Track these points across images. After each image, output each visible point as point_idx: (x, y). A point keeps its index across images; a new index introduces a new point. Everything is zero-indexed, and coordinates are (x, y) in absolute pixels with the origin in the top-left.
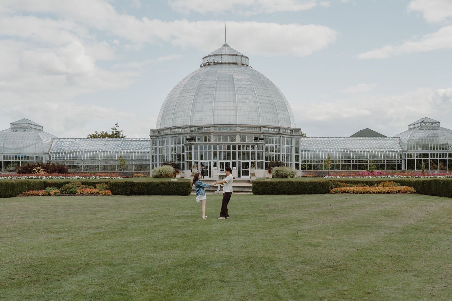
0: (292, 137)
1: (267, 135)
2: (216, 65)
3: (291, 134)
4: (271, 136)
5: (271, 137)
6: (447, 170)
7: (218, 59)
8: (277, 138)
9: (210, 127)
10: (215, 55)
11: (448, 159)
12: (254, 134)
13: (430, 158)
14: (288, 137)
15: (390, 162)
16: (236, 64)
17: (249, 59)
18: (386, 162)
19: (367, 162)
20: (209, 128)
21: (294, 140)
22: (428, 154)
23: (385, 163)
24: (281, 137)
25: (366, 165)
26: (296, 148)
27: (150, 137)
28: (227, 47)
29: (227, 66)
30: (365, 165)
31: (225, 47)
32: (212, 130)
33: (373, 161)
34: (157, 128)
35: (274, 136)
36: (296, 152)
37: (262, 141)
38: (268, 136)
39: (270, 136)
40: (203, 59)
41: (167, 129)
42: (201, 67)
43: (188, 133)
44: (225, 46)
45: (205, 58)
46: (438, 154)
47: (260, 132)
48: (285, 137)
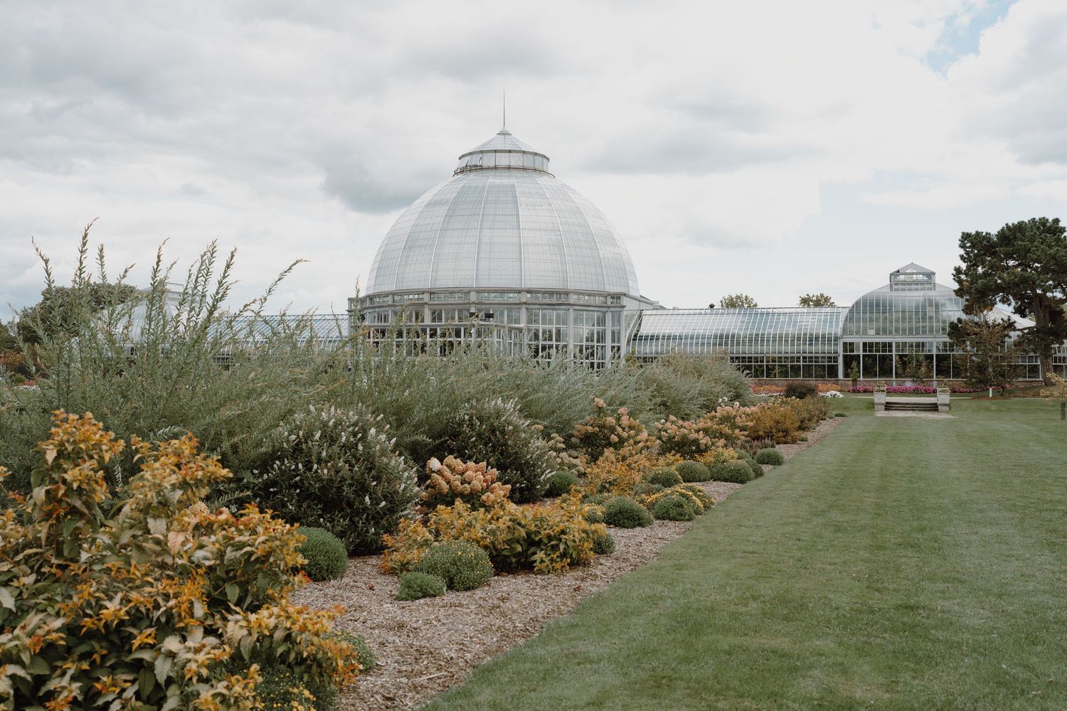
0: (605, 309)
1: (535, 307)
2: (484, 171)
3: (604, 305)
4: (545, 309)
5: (545, 311)
6: (935, 378)
7: (488, 161)
8: (561, 312)
9: (423, 293)
10: (482, 152)
11: (936, 355)
12: (507, 306)
13: (894, 353)
14: (594, 311)
15: (812, 362)
16: (524, 169)
17: (548, 159)
18: (803, 362)
19: (762, 361)
20: (421, 296)
21: (609, 317)
22: (890, 345)
23: (801, 363)
24: (571, 311)
25: (761, 366)
26: (613, 333)
27: (347, 313)
28: (506, 137)
29: (506, 173)
30: (757, 367)
31: (502, 136)
32: (426, 298)
33: (775, 358)
34: (369, 293)
35: (553, 309)
36: (613, 341)
37: (491, 319)
38: (539, 309)
39: (542, 309)
40: (460, 158)
41: (387, 295)
42: (456, 173)
43: (389, 306)
44: (503, 134)
45: (463, 156)
46: (914, 344)
47: (518, 302)
48: (583, 310)
